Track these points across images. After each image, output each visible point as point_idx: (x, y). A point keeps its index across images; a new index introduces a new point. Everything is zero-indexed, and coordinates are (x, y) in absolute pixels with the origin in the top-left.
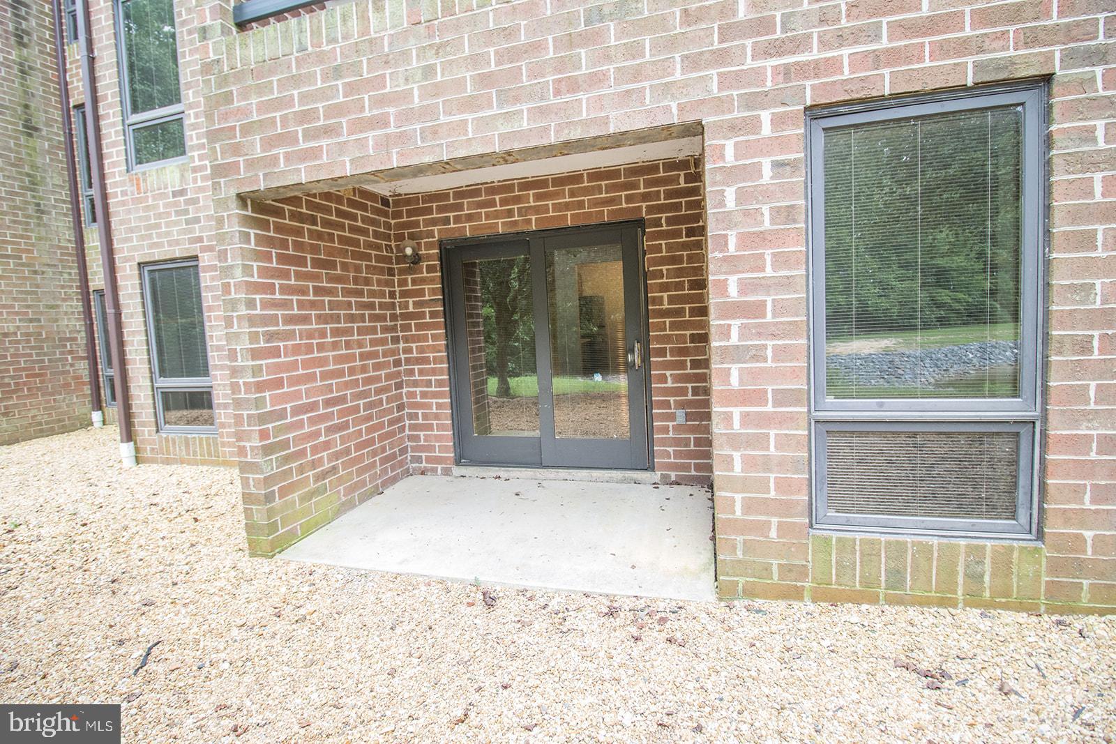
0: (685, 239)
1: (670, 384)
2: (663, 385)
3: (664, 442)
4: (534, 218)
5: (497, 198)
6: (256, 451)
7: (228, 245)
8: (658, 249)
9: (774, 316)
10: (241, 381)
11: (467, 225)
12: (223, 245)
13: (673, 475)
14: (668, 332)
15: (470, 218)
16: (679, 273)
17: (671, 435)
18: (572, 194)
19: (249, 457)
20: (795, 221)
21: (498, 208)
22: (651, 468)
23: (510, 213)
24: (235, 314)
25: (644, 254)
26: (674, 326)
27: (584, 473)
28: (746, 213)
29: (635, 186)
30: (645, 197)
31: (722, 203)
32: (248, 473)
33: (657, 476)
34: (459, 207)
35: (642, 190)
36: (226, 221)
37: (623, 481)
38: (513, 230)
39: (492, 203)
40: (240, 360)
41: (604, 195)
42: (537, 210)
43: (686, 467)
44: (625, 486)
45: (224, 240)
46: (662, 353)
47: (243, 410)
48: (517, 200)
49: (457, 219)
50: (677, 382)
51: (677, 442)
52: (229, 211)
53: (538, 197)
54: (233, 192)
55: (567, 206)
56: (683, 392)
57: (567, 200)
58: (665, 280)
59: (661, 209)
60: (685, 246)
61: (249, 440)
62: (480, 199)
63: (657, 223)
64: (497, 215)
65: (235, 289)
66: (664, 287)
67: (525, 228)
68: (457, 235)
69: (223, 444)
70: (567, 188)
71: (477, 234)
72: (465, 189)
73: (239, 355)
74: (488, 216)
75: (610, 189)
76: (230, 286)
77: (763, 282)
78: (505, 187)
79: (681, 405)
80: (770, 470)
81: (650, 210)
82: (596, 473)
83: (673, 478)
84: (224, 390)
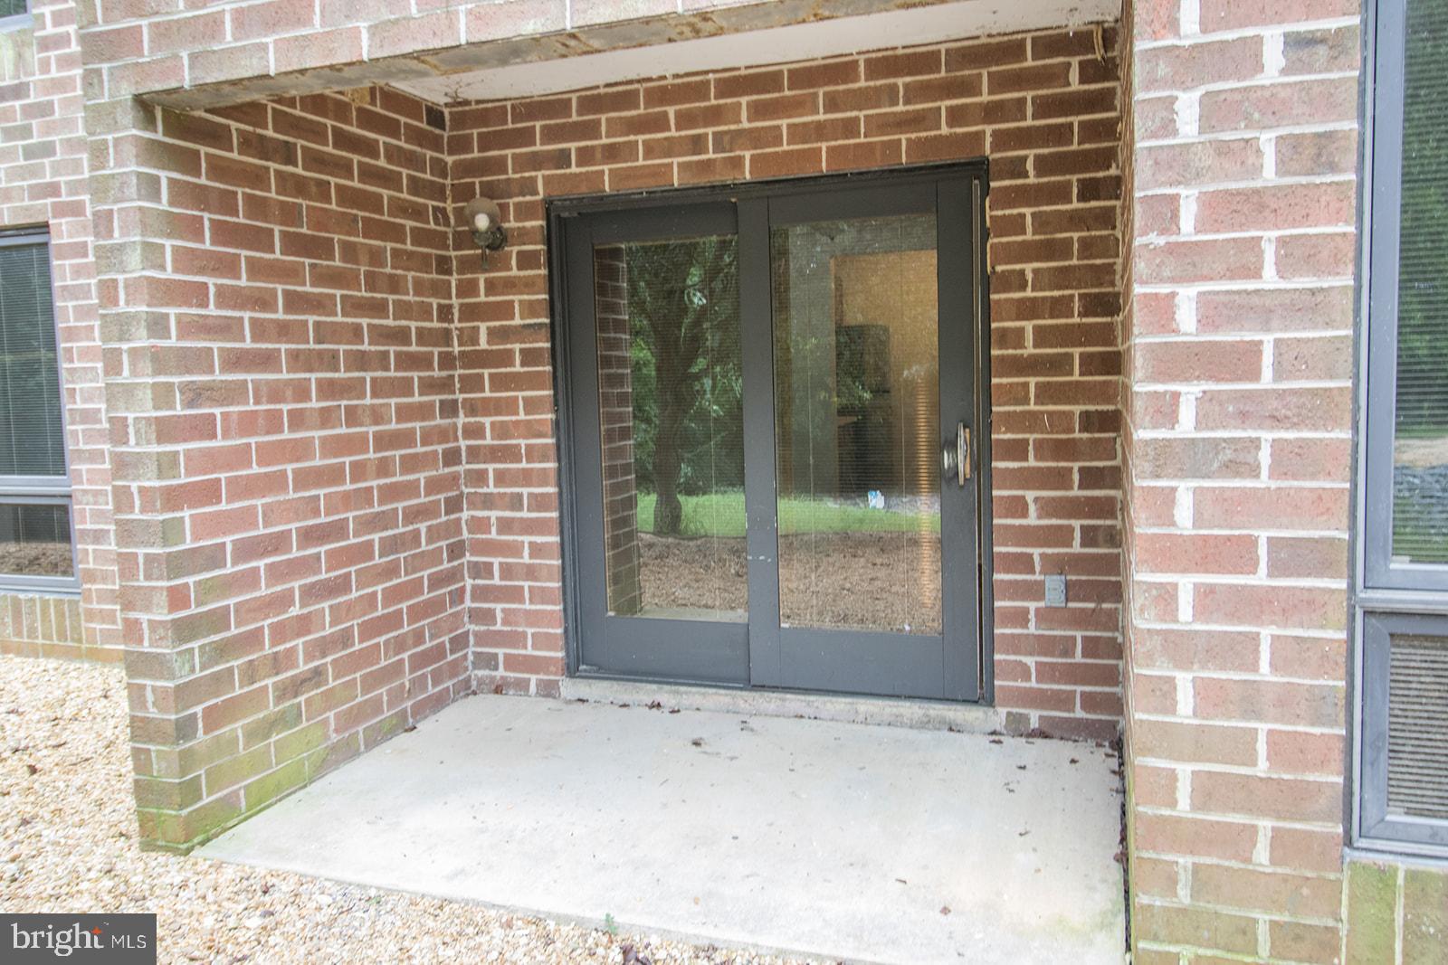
0: (1076, 205)
1: (1032, 519)
2: (1017, 522)
3: (1015, 644)
4: (748, 155)
5: (671, 111)
6: (161, 632)
7: (116, 201)
8: (1017, 225)
9: (1279, 374)
10: (134, 486)
11: (606, 168)
12: (106, 203)
13: (1034, 717)
14: (1032, 407)
15: (612, 153)
16: (1063, 278)
17: (1032, 629)
18: (833, 104)
19: (146, 643)
20: (1333, 167)
21: (673, 133)
22: (985, 698)
23: (697, 144)
24: (125, 346)
25: (986, 235)
26: (1045, 393)
27: (840, 704)
28: (1223, 149)
29: (970, 88)
30: (992, 112)
31: (1169, 127)
32: (145, 676)
33: (998, 717)
34: (590, 130)
35: (985, 98)
36: (111, 150)
37: (925, 724)
38: (703, 181)
39: (659, 123)
40: (132, 441)
41: (901, 108)
42: (755, 138)
43: (1064, 701)
44: (926, 736)
45: (106, 191)
46: (1018, 450)
47: (136, 545)
48: (714, 115)
49: (586, 156)
50: (1050, 516)
51: (1044, 645)
52: (117, 130)
53: (758, 111)
54: (126, 92)
55: (820, 131)
56: (1063, 536)
57: (821, 117)
58: (1029, 293)
59: (1025, 138)
60: (1075, 220)
61: (147, 609)
62: (634, 113)
63: (1017, 168)
64: (669, 148)
65: (127, 294)
66: (1028, 309)
67: (728, 178)
68: (584, 190)
69: (91, 615)
70: (821, 92)
71: (630, 187)
72: (602, 91)
73: (131, 430)
74: (650, 150)
75: (913, 94)
76: (116, 288)
77: (1255, 300)
78: (688, 89)
79: (1057, 565)
80: (1259, 716)
81: (1002, 140)
82: (866, 706)
83: (1034, 723)
84: (95, 503)
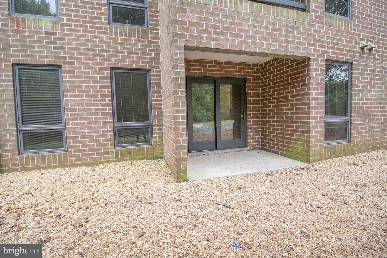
0: (256, 85)
1: (252, 123)
2: (250, 123)
3: (250, 139)
4: (218, 73)
5: (207, 65)
6: (185, 141)
7: (179, 63)
8: (250, 86)
10: (180, 115)
11: (197, 72)
12: (177, 63)
13: (252, 148)
14: (252, 109)
15: (198, 70)
16: (255, 93)
17: (252, 137)
18: (229, 68)
19: (181, 144)
21: (208, 68)
22: (246, 146)
23: (211, 70)
24: (180, 90)
25: (247, 87)
26: (253, 107)
27: (230, 150)
28: (316, 78)
29: (245, 69)
30: (248, 72)
33: (248, 148)
34: (195, 65)
35: (247, 70)
36: (179, 54)
37: (240, 151)
38: (212, 76)
39: (206, 66)
40: (180, 107)
41: (237, 70)
42: (219, 71)
43: (254, 145)
44: (240, 152)
45: (177, 61)
46: (250, 114)
47: (180, 126)
48: (214, 67)
49: (194, 70)
50: (253, 122)
51: (253, 139)
52: (181, 51)
53: (220, 67)
54: (183, 44)
55: (228, 71)
56: (254, 125)
57: (228, 69)
58: (251, 95)
59: (251, 76)
60: (256, 87)
61: (182, 137)
62: (202, 64)
63: (250, 79)
64: (207, 70)
65: (181, 80)
66: (251, 97)
67: (215, 76)
68: (193, 75)
70: (228, 66)
71: (201, 75)
72: (197, 60)
73: (180, 105)
74: (204, 70)
75: (239, 68)
76: (178, 79)
78: (210, 62)
79: (254, 128)
81: (249, 76)
82: (233, 150)
83: (252, 149)
